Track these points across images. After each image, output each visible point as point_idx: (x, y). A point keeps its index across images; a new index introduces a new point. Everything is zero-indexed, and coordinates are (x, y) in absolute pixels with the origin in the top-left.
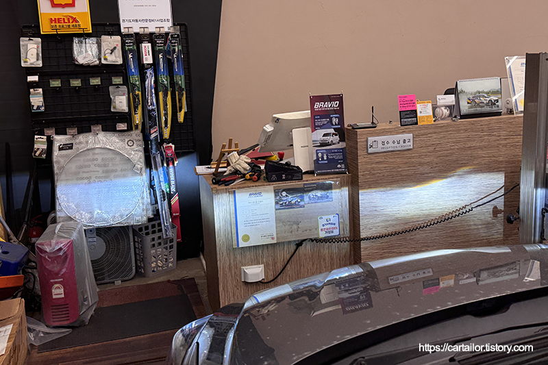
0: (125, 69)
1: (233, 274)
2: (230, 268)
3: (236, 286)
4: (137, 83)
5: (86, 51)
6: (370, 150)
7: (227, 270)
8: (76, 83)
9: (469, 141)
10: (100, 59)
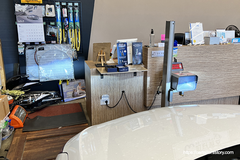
0: (56, 19)
1: (97, 102)
2: (96, 100)
6: (152, 56)
9: (190, 54)
10: (45, 14)
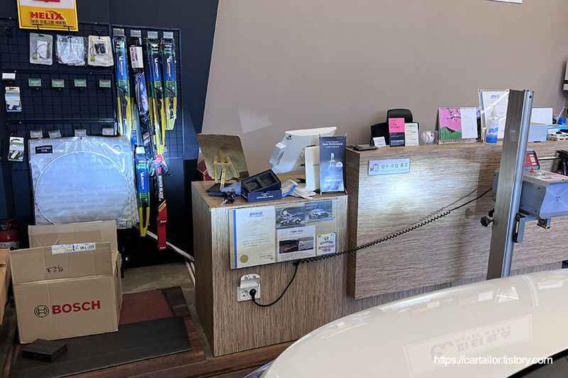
0: (114, 73)
1: (229, 294)
2: (225, 289)
3: (230, 307)
4: (126, 87)
5: (71, 50)
7: (223, 291)
8: (58, 84)
10: (86, 60)
